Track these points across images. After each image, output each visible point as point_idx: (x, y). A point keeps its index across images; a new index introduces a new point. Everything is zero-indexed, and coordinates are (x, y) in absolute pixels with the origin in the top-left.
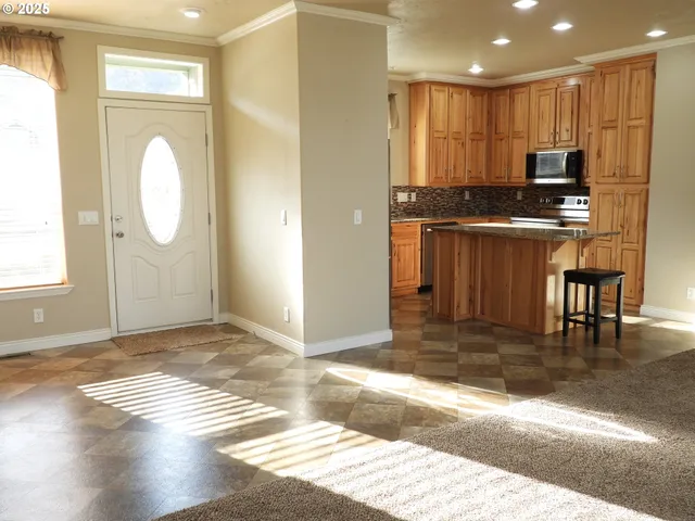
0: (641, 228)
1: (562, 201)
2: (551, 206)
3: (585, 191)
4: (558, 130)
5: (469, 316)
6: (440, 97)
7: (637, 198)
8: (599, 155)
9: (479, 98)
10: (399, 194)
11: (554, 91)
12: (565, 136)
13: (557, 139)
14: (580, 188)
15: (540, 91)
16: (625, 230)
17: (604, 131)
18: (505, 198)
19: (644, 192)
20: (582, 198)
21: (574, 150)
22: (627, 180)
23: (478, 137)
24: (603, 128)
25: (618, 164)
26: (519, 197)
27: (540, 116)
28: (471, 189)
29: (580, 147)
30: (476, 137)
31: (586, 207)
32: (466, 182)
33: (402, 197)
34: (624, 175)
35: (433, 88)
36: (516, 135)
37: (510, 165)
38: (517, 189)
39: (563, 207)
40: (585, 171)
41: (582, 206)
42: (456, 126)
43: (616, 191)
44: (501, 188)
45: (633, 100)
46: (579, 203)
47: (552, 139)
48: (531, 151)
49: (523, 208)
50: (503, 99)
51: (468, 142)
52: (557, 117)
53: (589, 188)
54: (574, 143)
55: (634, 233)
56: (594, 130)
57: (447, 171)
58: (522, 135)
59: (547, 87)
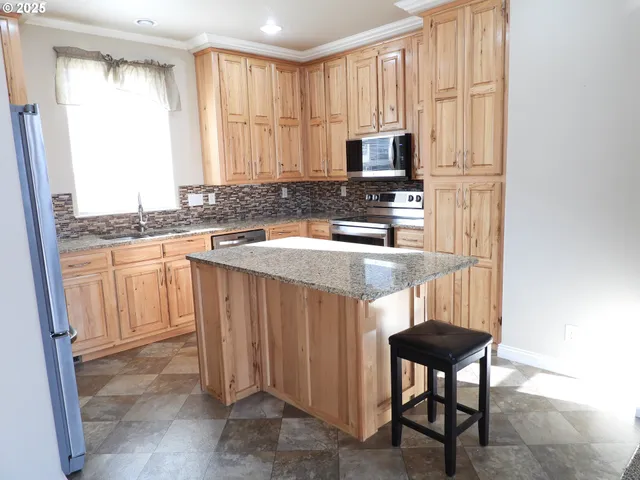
0: (495, 237)
1: (392, 198)
2: (379, 203)
3: (418, 185)
4: (381, 110)
5: (255, 389)
6: (235, 71)
7: (487, 195)
8: (433, 138)
9: (288, 75)
10: (189, 196)
11: (374, 60)
12: (390, 117)
13: (381, 121)
14: (412, 182)
15: (357, 61)
16: (473, 241)
17: (439, 104)
18: (328, 194)
19: (497, 186)
20: (415, 194)
21: (402, 133)
22: (474, 171)
23: (290, 122)
24: (437, 100)
25: (460, 147)
26: (344, 193)
27: (359, 94)
28: (288, 185)
29: (409, 131)
30: (287, 122)
31: (419, 205)
32: (278, 177)
33: (195, 200)
34: (467, 163)
35: (223, 57)
36: (334, 119)
37: (328, 155)
38: (341, 183)
39: (393, 204)
40: (416, 160)
41: (415, 204)
42: (258, 107)
43: (459, 186)
44: (324, 183)
45: (477, 58)
46: (411, 199)
47: (374, 122)
48: (353, 137)
49: (348, 205)
50: (318, 76)
51: (278, 130)
52: (379, 94)
53: (422, 182)
54: (400, 125)
55: (485, 244)
56: (426, 106)
57: (250, 164)
58: (340, 118)
59: (366, 55)
